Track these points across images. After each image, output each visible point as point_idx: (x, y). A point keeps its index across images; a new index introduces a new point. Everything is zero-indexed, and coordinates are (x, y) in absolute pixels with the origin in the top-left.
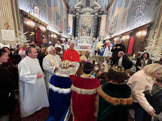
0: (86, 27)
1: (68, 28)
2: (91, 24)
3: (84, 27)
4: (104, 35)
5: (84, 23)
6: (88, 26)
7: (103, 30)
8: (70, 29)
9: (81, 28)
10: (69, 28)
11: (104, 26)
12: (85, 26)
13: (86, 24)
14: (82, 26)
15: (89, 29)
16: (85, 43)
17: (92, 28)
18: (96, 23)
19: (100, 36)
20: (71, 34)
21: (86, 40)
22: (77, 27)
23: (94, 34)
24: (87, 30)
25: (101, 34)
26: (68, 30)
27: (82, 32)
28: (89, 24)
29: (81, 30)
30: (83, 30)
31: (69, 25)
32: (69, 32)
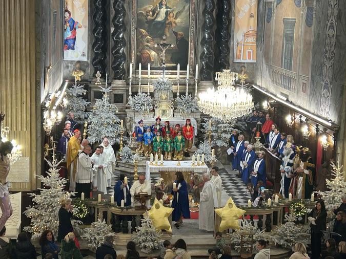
0: (164, 24)
1: (67, 26)
2: (184, 14)
4: (251, 61)
5: (150, 7)
6: (171, 19)
7: (246, 35)
8: (74, 34)
9: (139, 33)
10: (73, 29)
11: (251, 16)
12: (159, 19)
13: (163, 10)
14: (140, 24)
15: (176, 34)
16: (164, 111)
17: (192, 30)
18: (211, 14)
19: (237, 64)
20: (84, 55)
21: (167, 95)
22: (120, 33)
23: (206, 64)
24: (172, 46)
25: (238, 53)
26: (65, 39)
27: (143, 49)
28: (175, 13)
29: (139, 43)
30: (148, 42)
31: (69, 13)
32: (73, 49)
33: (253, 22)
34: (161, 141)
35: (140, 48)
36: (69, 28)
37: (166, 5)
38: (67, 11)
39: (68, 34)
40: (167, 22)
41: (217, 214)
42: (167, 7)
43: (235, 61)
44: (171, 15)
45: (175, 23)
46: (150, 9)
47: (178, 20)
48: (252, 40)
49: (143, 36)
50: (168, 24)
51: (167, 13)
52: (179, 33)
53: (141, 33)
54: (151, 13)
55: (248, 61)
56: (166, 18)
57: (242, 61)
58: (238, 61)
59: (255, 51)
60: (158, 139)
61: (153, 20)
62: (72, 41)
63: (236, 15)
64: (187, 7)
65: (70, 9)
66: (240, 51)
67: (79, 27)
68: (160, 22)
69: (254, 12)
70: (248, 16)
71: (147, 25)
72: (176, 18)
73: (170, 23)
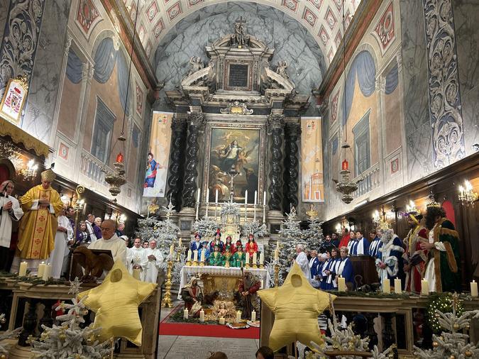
0: (235, 161)
1: (149, 167)
3: (226, 165)
4: (320, 200)
6: (242, 157)
7: (313, 177)
8: (155, 173)
9: (212, 169)
10: (154, 169)
11: (317, 161)
12: (231, 157)
13: (235, 149)
14: (213, 161)
15: (246, 170)
17: (261, 166)
18: (279, 149)
19: (305, 204)
20: (161, 192)
21: (233, 219)
22: (192, 164)
23: (275, 194)
24: (241, 174)
25: (307, 194)
26: (146, 177)
27: (215, 183)
28: (245, 152)
29: (212, 178)
30: (219, 177)
31: (152, 155)
32: (153, 186)
33: (319, 166)
34: (219, 256)
35: (213, 182)
36: (150, 168)
37: (237, 145)
38: (150, 154)
39: (149, 174)
40: (238, 159)
41: (265, 304)
42: (238, 147)
43: (304, 200)
44: (242, 154)
45: (245, 160)
46: (222, 148)
47: (248, 158)
48: (319, 182)
49: (216, 172)
50: (239, 161)
51: (238, 152)
52: (250, 169)
53: (214, 169)
54: (223, 152)
55: (316, 200)
56: (237, 156)
57: (310, 200)
58: (307, 201)
59: (322, 192)
60: (216, 254)
61: (226, 158)
62: (152, 180)
63: (303, 160)
64: (256, 147)
65: (153, 152)
66: (308, 192)
67: (159, 168)
68: (231, 160)
69: (319, 157)
70: (313, 161)
71: (219, 162)
72: (246, 156)
73: (241, 161)
